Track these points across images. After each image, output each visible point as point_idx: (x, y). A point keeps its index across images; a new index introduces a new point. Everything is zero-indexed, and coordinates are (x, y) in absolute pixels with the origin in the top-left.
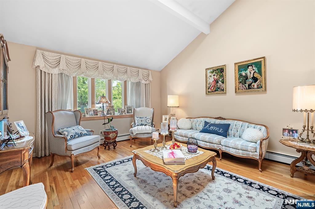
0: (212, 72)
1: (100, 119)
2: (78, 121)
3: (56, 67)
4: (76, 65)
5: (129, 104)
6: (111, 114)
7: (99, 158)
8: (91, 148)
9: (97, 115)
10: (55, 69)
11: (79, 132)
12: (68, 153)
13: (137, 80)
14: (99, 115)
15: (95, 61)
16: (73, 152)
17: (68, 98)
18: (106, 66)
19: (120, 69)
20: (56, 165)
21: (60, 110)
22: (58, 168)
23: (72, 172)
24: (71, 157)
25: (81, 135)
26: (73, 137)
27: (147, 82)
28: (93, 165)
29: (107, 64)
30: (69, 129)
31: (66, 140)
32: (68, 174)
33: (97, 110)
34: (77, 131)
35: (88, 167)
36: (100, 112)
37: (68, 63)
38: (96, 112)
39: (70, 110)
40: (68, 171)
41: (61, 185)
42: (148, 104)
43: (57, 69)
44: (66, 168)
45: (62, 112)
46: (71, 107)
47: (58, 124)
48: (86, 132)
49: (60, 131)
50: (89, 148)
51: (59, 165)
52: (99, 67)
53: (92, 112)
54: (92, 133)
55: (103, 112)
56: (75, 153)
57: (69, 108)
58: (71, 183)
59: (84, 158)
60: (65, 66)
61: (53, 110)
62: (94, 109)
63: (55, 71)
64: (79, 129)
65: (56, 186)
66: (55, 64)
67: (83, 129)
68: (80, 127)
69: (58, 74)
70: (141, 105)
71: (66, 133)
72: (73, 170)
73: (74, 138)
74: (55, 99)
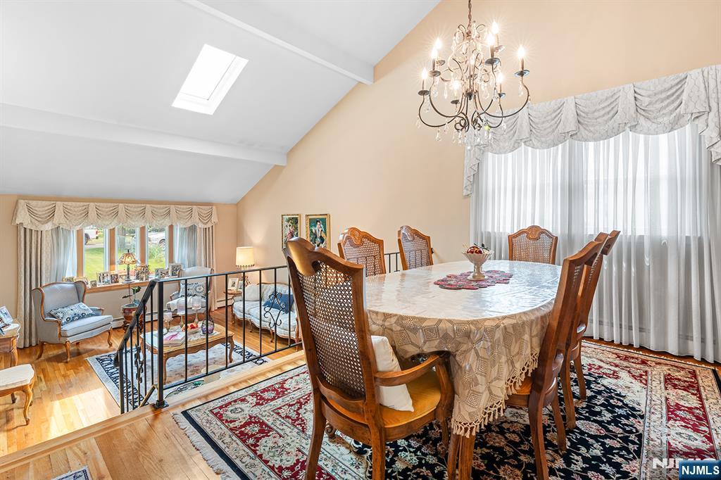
0: (288, 221)
1: (121, 288)
2: (81, 295)
3: (48, 221)
4: (81, 214)
5: (177, 260)
6: (142, 279)
7: (111, 345)
8: (96, 332)
9: (118, 282)
10: (46, 225)
11: (80, 313)
12: (63, 340)
13: (189, 224)
14: (121, 282)
15: (113, 204)
16: (68, 339)
17: (67, 260)
18: (132, 209)
19: (158, 210)
20: (46, 357)
21: (53, 284)
22: (49, 360)
23: (67, 362)
24: (65, 345)
25: (82, 316)
26: (70, 320)
27: (209, 225)
28: (97, 354)
29: (133, 205)
30: (65, 309)
31: (60, 324)
32: (61, 365)
33: (117, 275)
34: (76, 311)
35: (90, 356)
36: (124, 277)
37: (66, 213)
38: (115, 278)
39: (70, 280)
40: (61, 362)
41: (51, 375)
42: (209, 261)
43: (50, 223)
44: (59, 359)
45: (56, 286)
46: (73, 273)
47: (50, 302)
48: (92, 312)
49: (52, 313)
50: (92, 333)
51: (50, 356)
52: (119, 213)
53: (109, 278)
54: (101, 313)
55: (128, 278)
56: (72, 340)
57: (68, 275)
58: (63, 373)
59: (89, 347)
60: (63, 217)
61: (44, 284)
62: (113, 273)
63: (48, 227)
64: (82, 307)
65: (44, 377)
66: (46, 217)
67: (87, 307)
68: (82, 305)
69: (52, 230)
70: (197, 261)
71: (61, 315)
72: (68, 360)
73: (73, 320)
74: (46, 265)
